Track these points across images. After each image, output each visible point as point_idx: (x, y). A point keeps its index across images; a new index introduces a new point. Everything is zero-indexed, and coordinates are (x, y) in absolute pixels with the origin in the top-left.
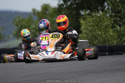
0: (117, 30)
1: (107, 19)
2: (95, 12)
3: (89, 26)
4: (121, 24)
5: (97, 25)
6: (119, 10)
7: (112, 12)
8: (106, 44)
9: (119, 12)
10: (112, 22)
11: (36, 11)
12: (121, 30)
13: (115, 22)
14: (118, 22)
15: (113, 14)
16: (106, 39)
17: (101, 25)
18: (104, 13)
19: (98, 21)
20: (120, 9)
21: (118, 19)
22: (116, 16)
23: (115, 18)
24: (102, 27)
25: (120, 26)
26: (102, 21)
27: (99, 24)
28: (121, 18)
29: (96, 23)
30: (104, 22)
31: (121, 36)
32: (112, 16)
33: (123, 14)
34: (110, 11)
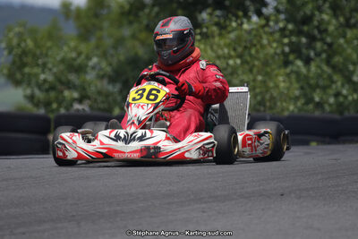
0: (298, 74)
1: (271, 38)
2: (237, 17)
3: (219, 57)
4: (312, 54)
5: (240, 56)
6: (305, 13)
7: (288, 21)
8: (264, 111)
9: (307, 20)
10: (287, 49)
11: (73, 8)
12: (311, 75)
13: (296, 49)
14: (304, 51)
15: (290, 26)
16: (267, 97)
17: (251, 55)
18: (263, 22)
19: (244, 44)
20: (308, 12)
21: (304, 40)
22: (300, 33)
23: (294, 39)
24: (256, 63)
25: (307, 61)
26: (255, 45)
27: (246, 52)
28: (312, 39)
29: (240, 50)
30: (263, 47)
31: (308, 91)
32: (287, 33)
33: (318, 27)
34: (282, 17)
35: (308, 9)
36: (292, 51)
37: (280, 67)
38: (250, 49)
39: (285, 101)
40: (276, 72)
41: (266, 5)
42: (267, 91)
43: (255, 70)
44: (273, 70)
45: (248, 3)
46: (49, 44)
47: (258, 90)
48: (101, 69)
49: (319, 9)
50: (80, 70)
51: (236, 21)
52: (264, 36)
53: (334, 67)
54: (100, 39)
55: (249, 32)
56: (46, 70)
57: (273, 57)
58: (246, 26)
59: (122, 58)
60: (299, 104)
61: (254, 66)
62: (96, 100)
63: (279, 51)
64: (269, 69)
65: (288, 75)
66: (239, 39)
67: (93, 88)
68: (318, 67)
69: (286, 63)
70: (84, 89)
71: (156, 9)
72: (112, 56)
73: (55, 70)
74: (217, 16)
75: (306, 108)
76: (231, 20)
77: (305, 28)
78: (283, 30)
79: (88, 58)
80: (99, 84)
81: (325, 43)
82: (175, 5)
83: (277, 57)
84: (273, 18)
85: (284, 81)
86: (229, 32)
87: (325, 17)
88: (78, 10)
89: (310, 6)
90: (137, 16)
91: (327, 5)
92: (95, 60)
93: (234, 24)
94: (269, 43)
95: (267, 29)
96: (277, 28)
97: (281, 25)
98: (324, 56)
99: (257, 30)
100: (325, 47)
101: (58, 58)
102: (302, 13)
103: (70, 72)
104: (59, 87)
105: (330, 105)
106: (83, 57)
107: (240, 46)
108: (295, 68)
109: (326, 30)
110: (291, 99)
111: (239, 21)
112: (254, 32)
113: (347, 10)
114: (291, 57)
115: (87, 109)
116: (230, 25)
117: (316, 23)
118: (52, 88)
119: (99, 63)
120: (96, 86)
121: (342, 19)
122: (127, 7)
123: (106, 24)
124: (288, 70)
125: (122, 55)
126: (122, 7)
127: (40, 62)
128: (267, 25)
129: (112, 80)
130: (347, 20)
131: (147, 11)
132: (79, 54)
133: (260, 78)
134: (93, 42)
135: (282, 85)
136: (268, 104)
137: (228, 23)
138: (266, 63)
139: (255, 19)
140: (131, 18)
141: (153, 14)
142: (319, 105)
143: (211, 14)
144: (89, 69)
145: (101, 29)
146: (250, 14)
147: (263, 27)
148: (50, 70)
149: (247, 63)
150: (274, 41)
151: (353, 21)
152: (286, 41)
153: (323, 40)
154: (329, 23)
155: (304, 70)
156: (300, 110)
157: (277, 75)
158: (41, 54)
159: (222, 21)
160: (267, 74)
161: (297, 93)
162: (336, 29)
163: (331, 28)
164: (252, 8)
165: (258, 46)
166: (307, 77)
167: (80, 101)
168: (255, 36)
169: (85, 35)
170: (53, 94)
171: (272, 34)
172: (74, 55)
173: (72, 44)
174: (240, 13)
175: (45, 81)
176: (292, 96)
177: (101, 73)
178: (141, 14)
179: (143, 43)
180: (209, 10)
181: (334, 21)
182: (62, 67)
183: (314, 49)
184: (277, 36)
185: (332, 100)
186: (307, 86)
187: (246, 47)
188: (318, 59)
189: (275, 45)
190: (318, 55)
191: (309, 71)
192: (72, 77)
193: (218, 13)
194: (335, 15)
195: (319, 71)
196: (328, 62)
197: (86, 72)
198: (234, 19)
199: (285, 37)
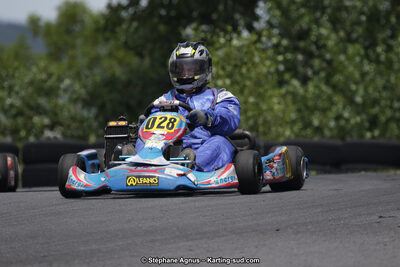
0: (294, 95)
1: (263, 56)
2: (226, 32)
4: (310, 73)
5: (230, 76)
6: (301, 27)
7: (282, 35)
8: (258, 137)
9: (304, 35)
10: (282, 68)
11: (42, 23)
12: (309, 95)
13: (291, 67)
14: (301, 69)
15: (285, 42)
16: (261, 121)
17: (241, 74)
18: (255, 37)
19: (233, 62)
20: (305, 26)
21: (300, 57)
22: (296, 49)
23: (289, 56)
24: (248, 83)
25: (305, 81)
26: (246, 63)
27: (237, 71)
28: (309, 55)
29: (229, 68)
30: (254, 65)
31: (306, 113)
32: (281, 49)
33: (316, 43)
34: (276, 31)
35: (304, 23)
36: (287, 69)
37: (273, 88)
38: (241, 67)
39: (281, 125)
40: (270, 92)
41: (257, 18)
42: (260, 114)
43: (246, 92)
44: (266, 91)
45: (237, 16)
46: (16, 64)
47: (250, 114)
48: (74, 92)
49: (317, 22)
50: (50, 93)
51: (224, 37)
52: (256, 53)
53: (334, 87)
54: (73, 58)
55: (239, 49)
56: (13, 93)
57: (266, 76)
58: (235, 42)
59: (98, 79)
60: (296, 128)
61: (245, 86)
62: (69, 127)
63: (272, 69)
64: (261, 90)
65: (284, 96)
66: (228, 56)
67: (66, 113)
68: (316, 87)
69: (281, 83)
70: (56, 114)
71: (135, 24)
72: (87, 77)
73: (23, 93)
74: (203, 31)
75: (303, 133)
76: (219, 36)
77: (302, 44)
78: (277, 46)
79: (60, 80)
80: (72, 109)
81: (324, 60)
82: (156, 20)
83: (270, 77)
84: (265, 33)
85: (279, 103)
86: (217, 49)
87: (324, 31)
88: (48, 26)
89: (306, 19)
90: (113, 31)
91: (325, 18)
92: (67, 82)
93: (222, 40)
94: (262, 62)
95: (259, 45)
96: (270, 44)
97: (275, 40)
98: (323, 74)
99: (248, 46)
100: (324, 65)
101: (27, 80)
102: (297, 27)
103: (39, 95)
104: (28, 112)
105: (331, 129)
106: (54, 78)
107: (229, 64)
108: (291, 89)
109: (324, 46)
110: (287, 123)
111: (228, 37)
112: (245, 50)
113: (348, 23)
114: (287, 76)
115: (59, 136)
116: (218, 41)
117: (313, 38)
118: (20, 113)
119: (71, 86)
120: (69, 111)
121: (342, 34)
122: (102, 22)
123: (79, 42)
124: (283, 91)
125: (98, 75)
126: (96, 22)
127: (6, 84)
128: (259, 40)
129: (87, 104)
130: (348, 34)
131: (124, 26)
132: (50, 75)
133: (252, 100)
134: (65, 61)
135: (276, 107)
136: (261, 129)
137: (215, 38)
138: (258, 83)
139: (245, 34)
140: (108, 34)
141: (132, 29)
142: (319, 130)
143: (196, 30)
144: (61, 92)
145: (73, 47)
146: (240, 28)
147: (255, 42)
148: (17, 93)
149: (238, 83)
150: (267, 58)
151: (354, 36)
152: (280, 58)
153: (321, 57)
154: (328, 38)
155: (301, 91)
156: (297, 135)
157: (271, 97)
158: (7, 76)
159: (209, 36)
160: (260, 96)
161: (293, 116)
162: (337, 44)
163: (331, 43)
164: (242, 22)
165: (250, 65)
166: (304, 98)
167: (52, 127)
168: (246, 53)
169: (56, 54)
170: (20, 120)
171: (264, 50)
172: (44, 76)
173: (42, 64)
174: (229, 28)
175: (12, 106)
176: (288, 120)
177: (75, 96)
178: (118, 29)
179: (120, 62)
180: (194, 25)
181: (333, 36)
182: (30, 90)
183: (312, 67)
184: (270, 52)
185: (332, 124)
186: (305, 108)
187: (236, 66)
188: (316, 79)
189: (268, 63)
190: (316, 73)
191: (306, 91)
192: (42, 101)
193: (204, 27)
194: (335, 30)
195: (317, 92)
196: (328, 81)
197: (57, 96)
198: (222, 34)
199: (279, 53)
